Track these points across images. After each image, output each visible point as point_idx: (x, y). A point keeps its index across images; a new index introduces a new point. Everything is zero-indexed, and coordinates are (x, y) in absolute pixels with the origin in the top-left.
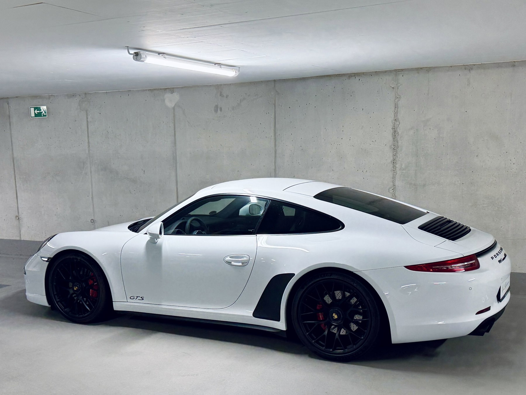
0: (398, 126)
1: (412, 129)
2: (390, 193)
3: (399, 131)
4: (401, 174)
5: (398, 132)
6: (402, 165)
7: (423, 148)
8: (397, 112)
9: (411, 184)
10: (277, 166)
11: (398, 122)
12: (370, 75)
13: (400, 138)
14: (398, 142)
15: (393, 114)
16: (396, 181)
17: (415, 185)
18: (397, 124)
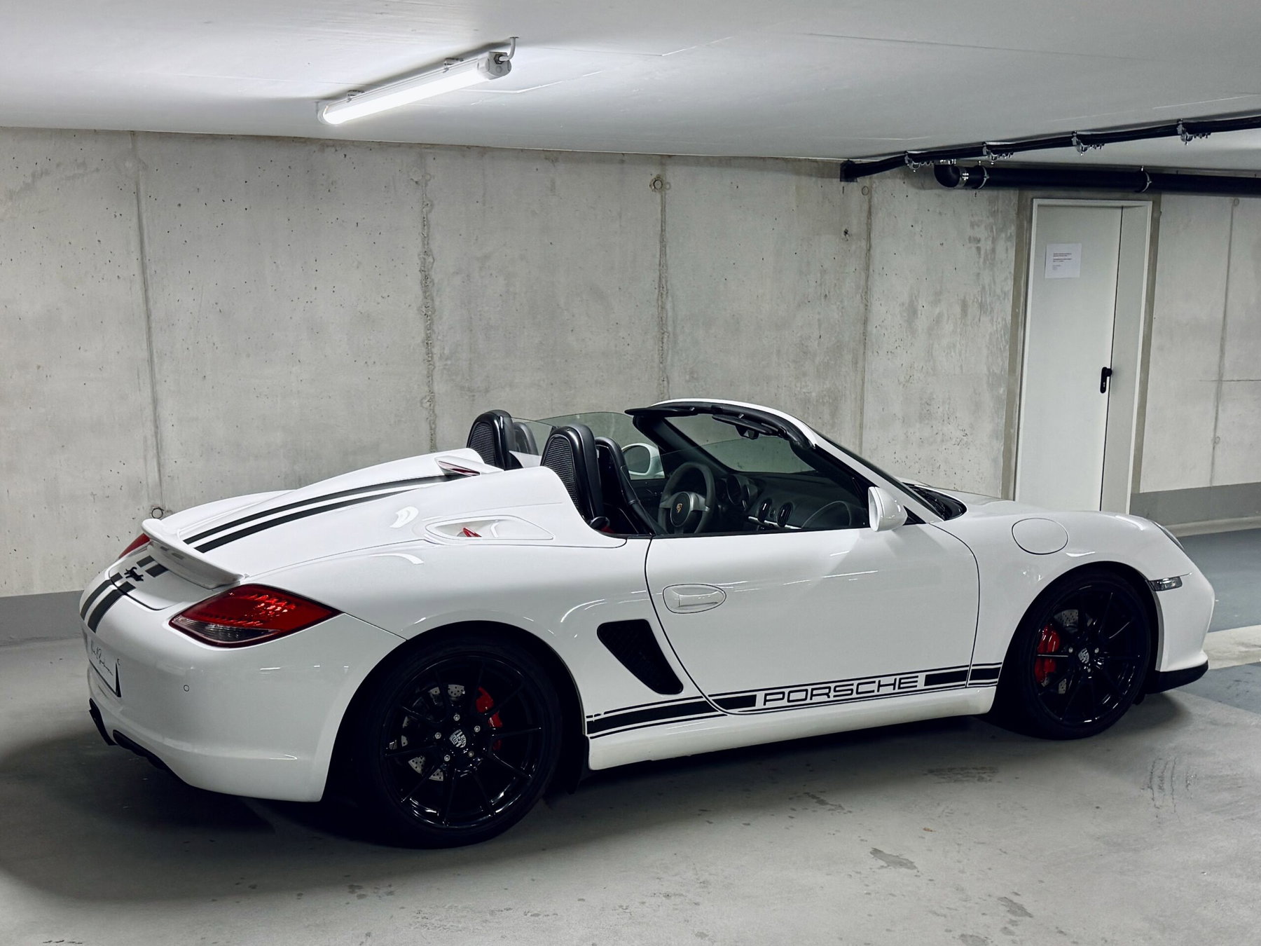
0: (432, 267)
1: (457, 273)
2: (423, 407)
3: (433, 277)
4: (441, 367)
5: (432, 281)
6: (444, 348)
7: (480, 315)
8: (428, 235)
9: (462, 388)
10: (155, 351)
11: (431, 257)
12: (368, 147)
13: (438, 291)
14: (433, 300)
15: (420, 240)
16: (435, 384)
17: (470, 390)
18: (429, 262)
